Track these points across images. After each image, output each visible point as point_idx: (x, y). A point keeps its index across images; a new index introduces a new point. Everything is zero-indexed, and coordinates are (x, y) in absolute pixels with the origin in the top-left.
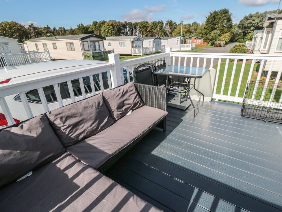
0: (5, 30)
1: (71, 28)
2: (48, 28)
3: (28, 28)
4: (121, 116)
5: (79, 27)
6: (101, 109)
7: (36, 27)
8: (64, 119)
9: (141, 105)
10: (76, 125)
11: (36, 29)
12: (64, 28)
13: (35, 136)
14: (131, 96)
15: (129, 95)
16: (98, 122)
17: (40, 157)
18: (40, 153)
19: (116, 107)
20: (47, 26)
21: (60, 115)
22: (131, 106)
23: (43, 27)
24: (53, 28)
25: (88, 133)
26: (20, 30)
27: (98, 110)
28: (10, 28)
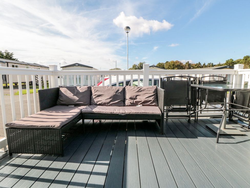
0: (170, 66)
1: (220, 63)
2: (200, 64)
3: (185, 65)
4: (130, 104)
5: (227, 62)
6: (118, 94)
7: (190, 64)
8: (96, 91)
9: (154, 104)
10: (99, 96)
11: (190, 65)
12: (212, 64)
13: (81, 92)
14: (146, 94)
15: (144, 93)
16: (111, 100)
17: (78, 101)
18: (79, 99)
19: (129, 97)
20: (199, 62)
21: (95, 89)
22: (142, 101)
23: (196, 63)
24: (203, 64)
25: (103, 103)
26: (179, 66)
27: (115, 94)
28: (173, 65)
